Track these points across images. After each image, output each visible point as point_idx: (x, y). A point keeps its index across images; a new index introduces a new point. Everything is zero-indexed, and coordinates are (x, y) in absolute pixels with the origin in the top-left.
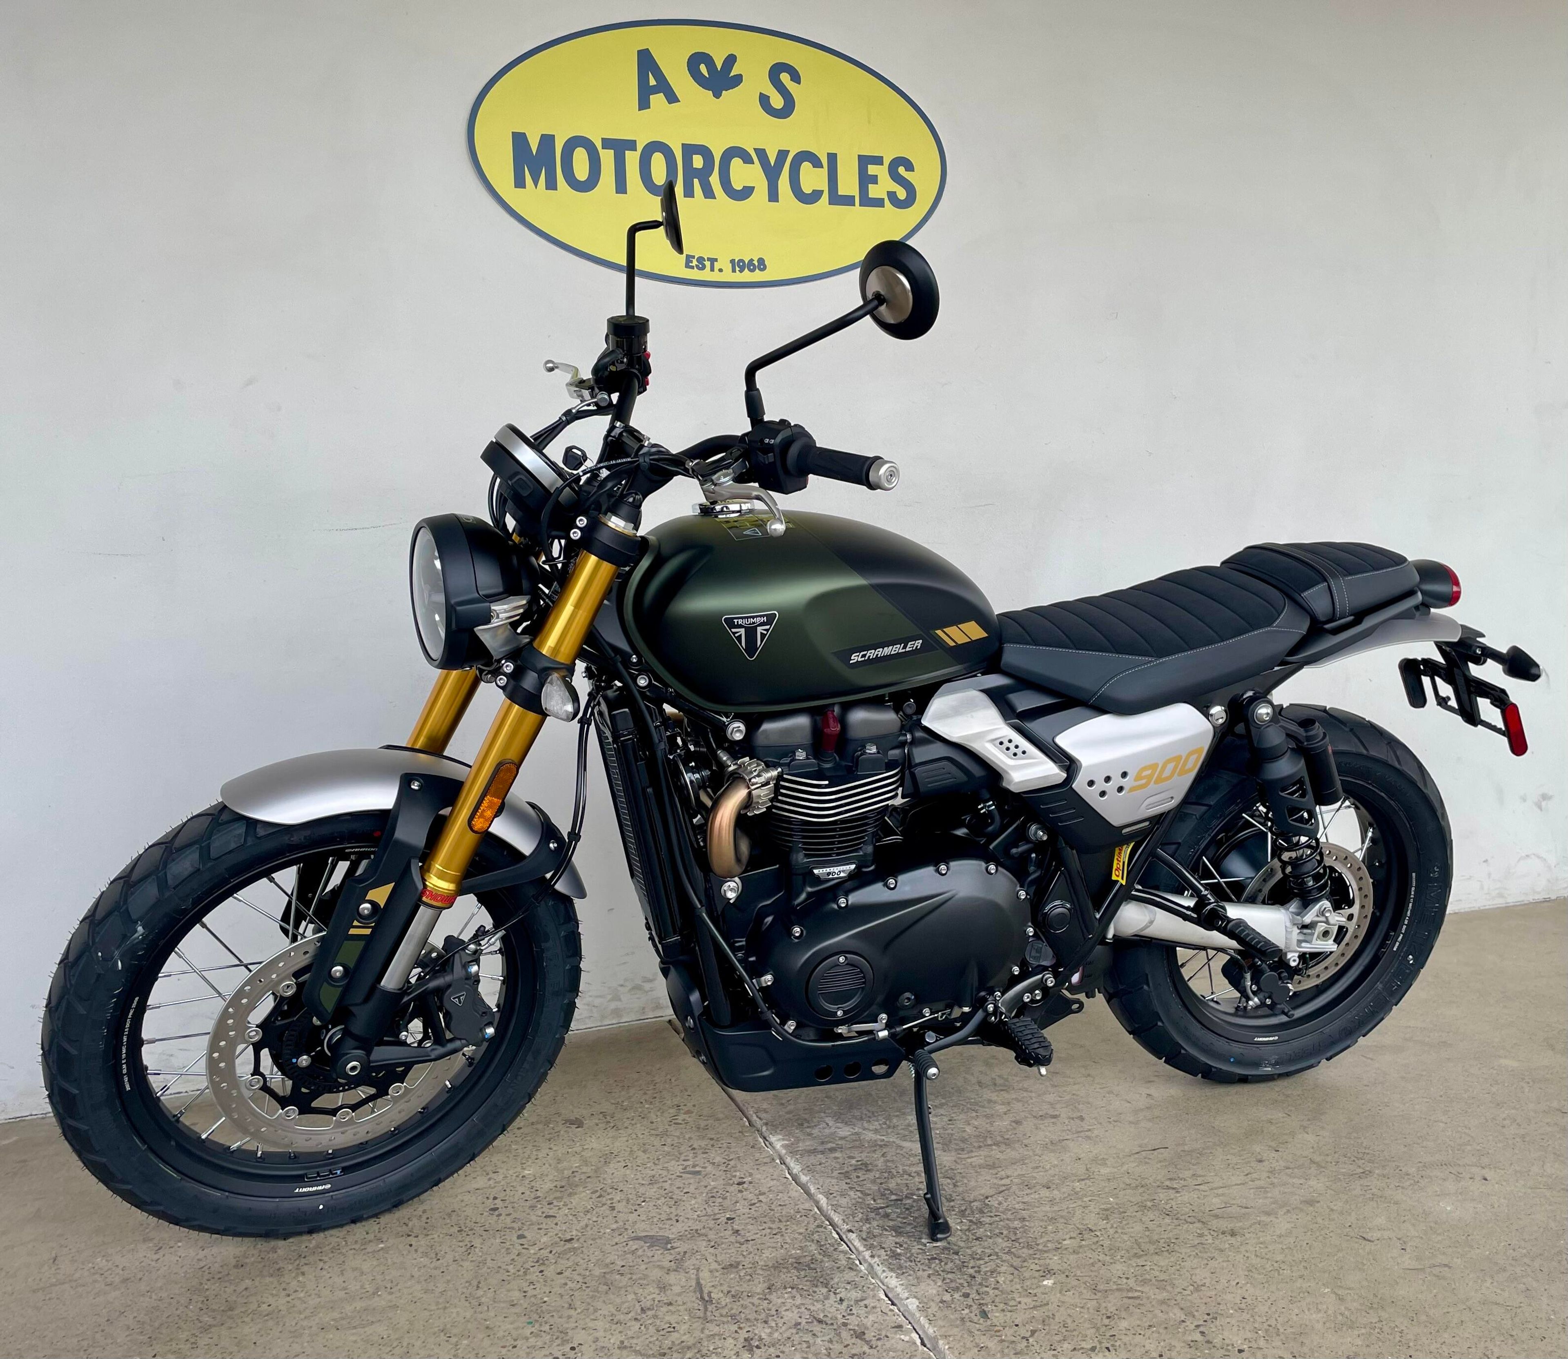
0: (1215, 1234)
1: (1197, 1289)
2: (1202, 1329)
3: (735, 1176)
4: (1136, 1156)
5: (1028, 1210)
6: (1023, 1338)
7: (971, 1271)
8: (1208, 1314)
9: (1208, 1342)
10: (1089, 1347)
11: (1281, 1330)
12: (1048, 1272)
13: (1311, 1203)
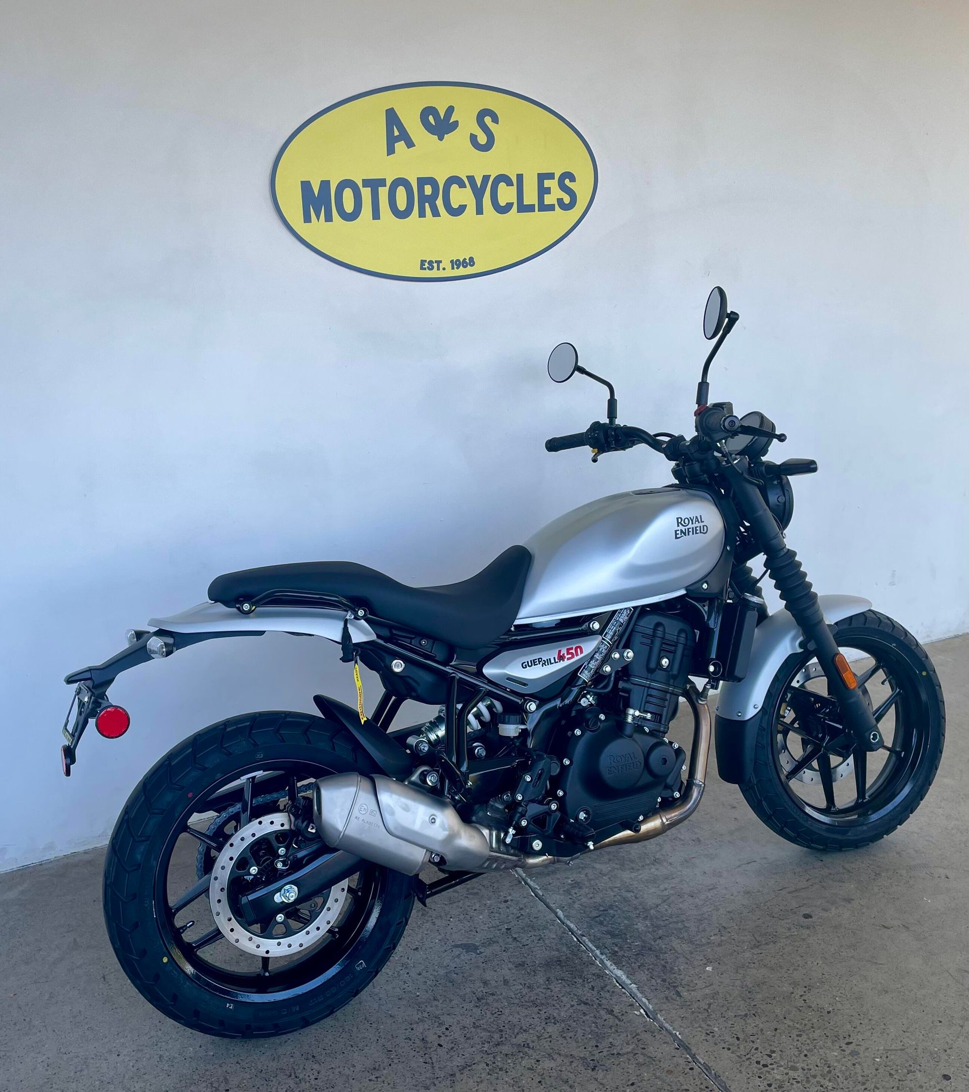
0: (798, 927)
1: (795, 969)
2: (803, 998)
3: (500, 896)
4: (739, 869)
5: (684, 914)
6: (705, 1009)
7: (663, 962)
8: (806, 987)
9: (810, 1007)
10: (743, 1013)
11: (849, 996)
12: (709, 962)
13: (849, 901)
